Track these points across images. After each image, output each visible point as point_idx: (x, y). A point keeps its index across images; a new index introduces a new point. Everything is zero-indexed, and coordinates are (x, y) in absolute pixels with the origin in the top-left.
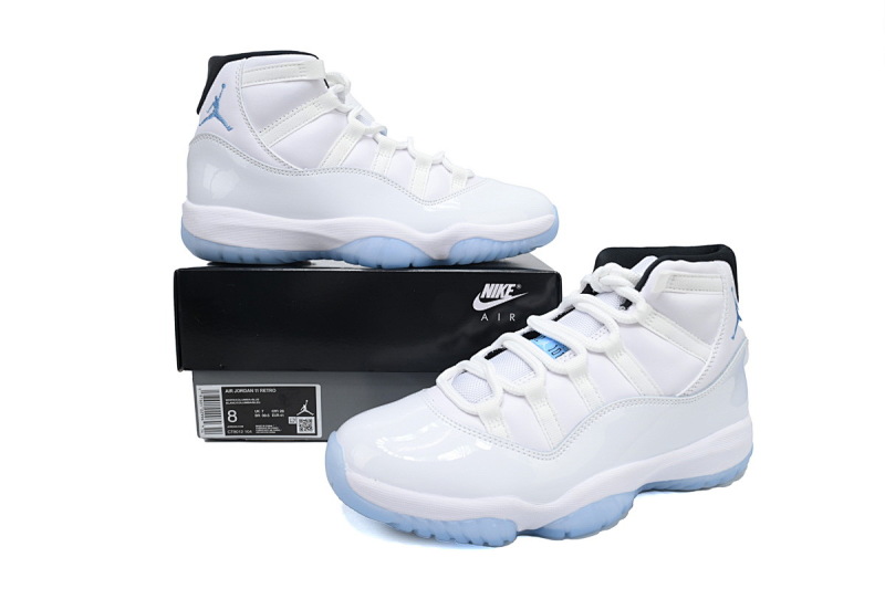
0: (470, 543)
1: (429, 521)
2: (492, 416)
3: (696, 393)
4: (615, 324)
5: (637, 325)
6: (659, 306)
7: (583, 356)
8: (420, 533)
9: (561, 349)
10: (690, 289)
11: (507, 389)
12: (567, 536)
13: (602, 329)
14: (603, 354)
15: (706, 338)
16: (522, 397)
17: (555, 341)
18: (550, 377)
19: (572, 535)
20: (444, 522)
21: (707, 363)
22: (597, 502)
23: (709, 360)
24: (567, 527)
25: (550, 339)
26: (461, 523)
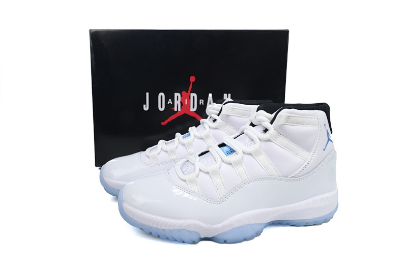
0: (184, 242)
1: (157, 229)
2: (192, 181)
3: (300, 176)
4: (258, 140)
5: (269, 141)
6: (281, 131)
7: (240, 155)
8: (153, 234)
9: (232, 151)
10: (298, 123)
11: (201, 169)
12: (225, 242)
13: (252, 142)
14: (250, 154)
15: (308, 149)
16: (208, 173)
17: (231, 148)
18: (223, 164)
19: (228, 242)
20: (163, 230)
21: (307, 162)
22: (241, 227)
23: (309, 160)
24: (226, 237)
25: (229, 147)
26: (171, 231)
